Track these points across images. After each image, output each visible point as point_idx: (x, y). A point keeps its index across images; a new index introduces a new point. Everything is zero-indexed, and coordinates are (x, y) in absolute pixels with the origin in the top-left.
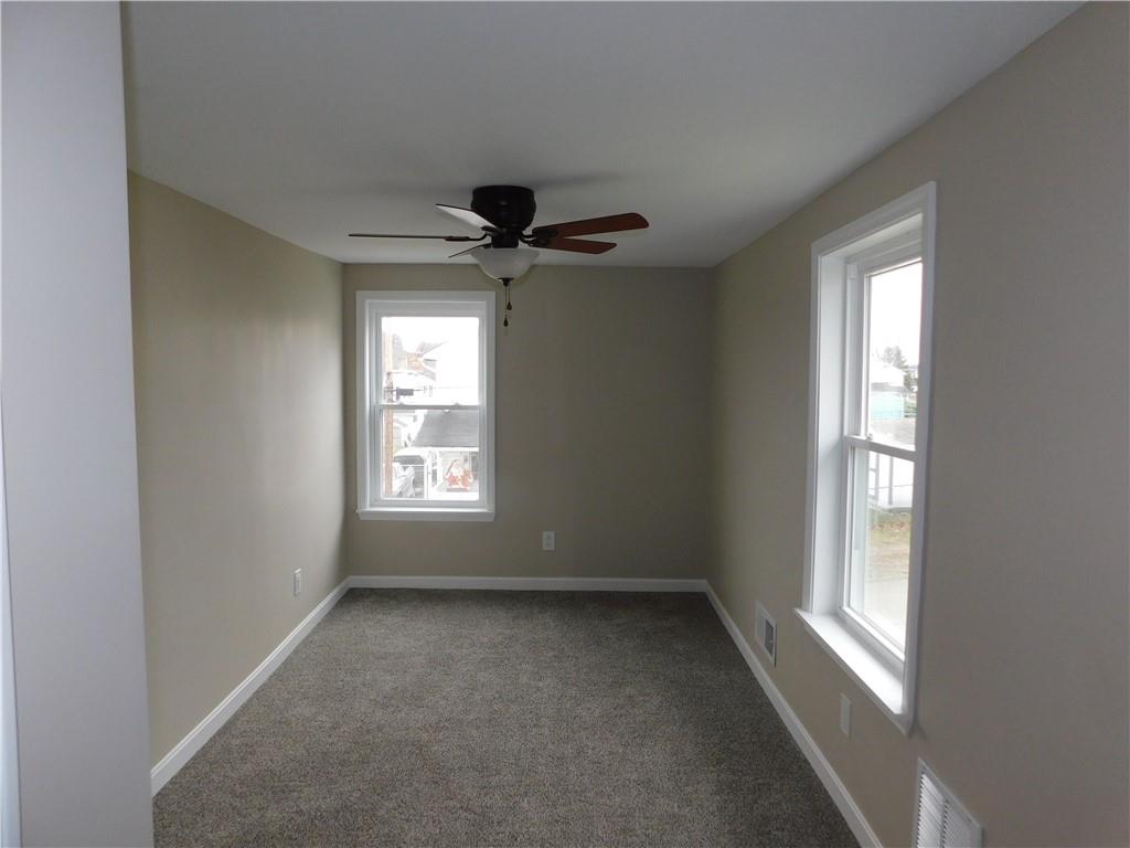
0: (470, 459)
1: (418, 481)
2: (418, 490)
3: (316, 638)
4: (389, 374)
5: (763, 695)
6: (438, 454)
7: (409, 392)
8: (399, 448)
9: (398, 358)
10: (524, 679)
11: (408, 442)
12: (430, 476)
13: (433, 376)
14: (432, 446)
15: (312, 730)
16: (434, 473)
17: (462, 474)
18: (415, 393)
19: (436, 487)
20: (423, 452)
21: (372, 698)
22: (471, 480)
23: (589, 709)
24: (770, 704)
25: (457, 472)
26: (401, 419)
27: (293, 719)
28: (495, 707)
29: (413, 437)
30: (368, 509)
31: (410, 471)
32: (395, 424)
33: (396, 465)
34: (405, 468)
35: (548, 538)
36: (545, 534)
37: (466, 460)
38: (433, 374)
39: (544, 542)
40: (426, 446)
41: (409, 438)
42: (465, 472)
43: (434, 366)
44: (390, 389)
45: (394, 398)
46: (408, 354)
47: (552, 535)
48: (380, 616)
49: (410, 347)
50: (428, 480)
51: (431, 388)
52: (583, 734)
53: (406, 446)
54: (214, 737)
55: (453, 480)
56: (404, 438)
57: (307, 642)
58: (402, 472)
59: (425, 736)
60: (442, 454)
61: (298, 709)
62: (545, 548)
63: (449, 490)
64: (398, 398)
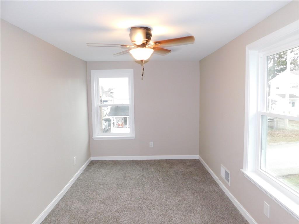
0: (123, 119)
1: (109, 125)
2: (109, 128)
3: (81, 178)
4: (101, 96)
5: (225, 195)
6: (115, 118)
7: (106, 101)
8: (104, 116)
9: (103, 92)
10: (148, 191)
11: (106, 115)
12: (113, 124)
13: (113, 97)
14: (113, 116)
15: (80, 213)
16: (114, 123)
17: (121, 123)
18: (108, 101)
19: (114, 127)
20: (111, 118)
21: (99, 200)
22: (124, 125)
23: (170, 202)
24: (228, 199)
25: (120, 123)
26: (104, 109)
27: (74, 209)
28: (140, 202)
29: (107, 114)
30: (96, 137)
31: (107, 123)
32: (103, 110)
33: (103, 121)
34: (106, 122)
35: (151, 144)
36: (150, 143)
37: (122, 120)
38: (113, 96)
39: (150, 145)
40: (111, 116)
41: (106, 114)
42: (122, 123)
43: (113, 94)
44: (101, 101)
45: (102, 103)
46: (105, 92)
47: (152, 143)
48: (101, 170)
49: (106, 89)
50: (112, 125)
51: (112, 100)
52: (170, 212)
53: (106, 116)
54: (47, 217)
55: (119, 125)
56: (105, 114)
57: (78, 180)
58: (105, 123)
59: (118, 215)
60: (116, 118)
61: (75, 204)
62: (150, 147)
63: (118, 128)
64: (103, 103)
